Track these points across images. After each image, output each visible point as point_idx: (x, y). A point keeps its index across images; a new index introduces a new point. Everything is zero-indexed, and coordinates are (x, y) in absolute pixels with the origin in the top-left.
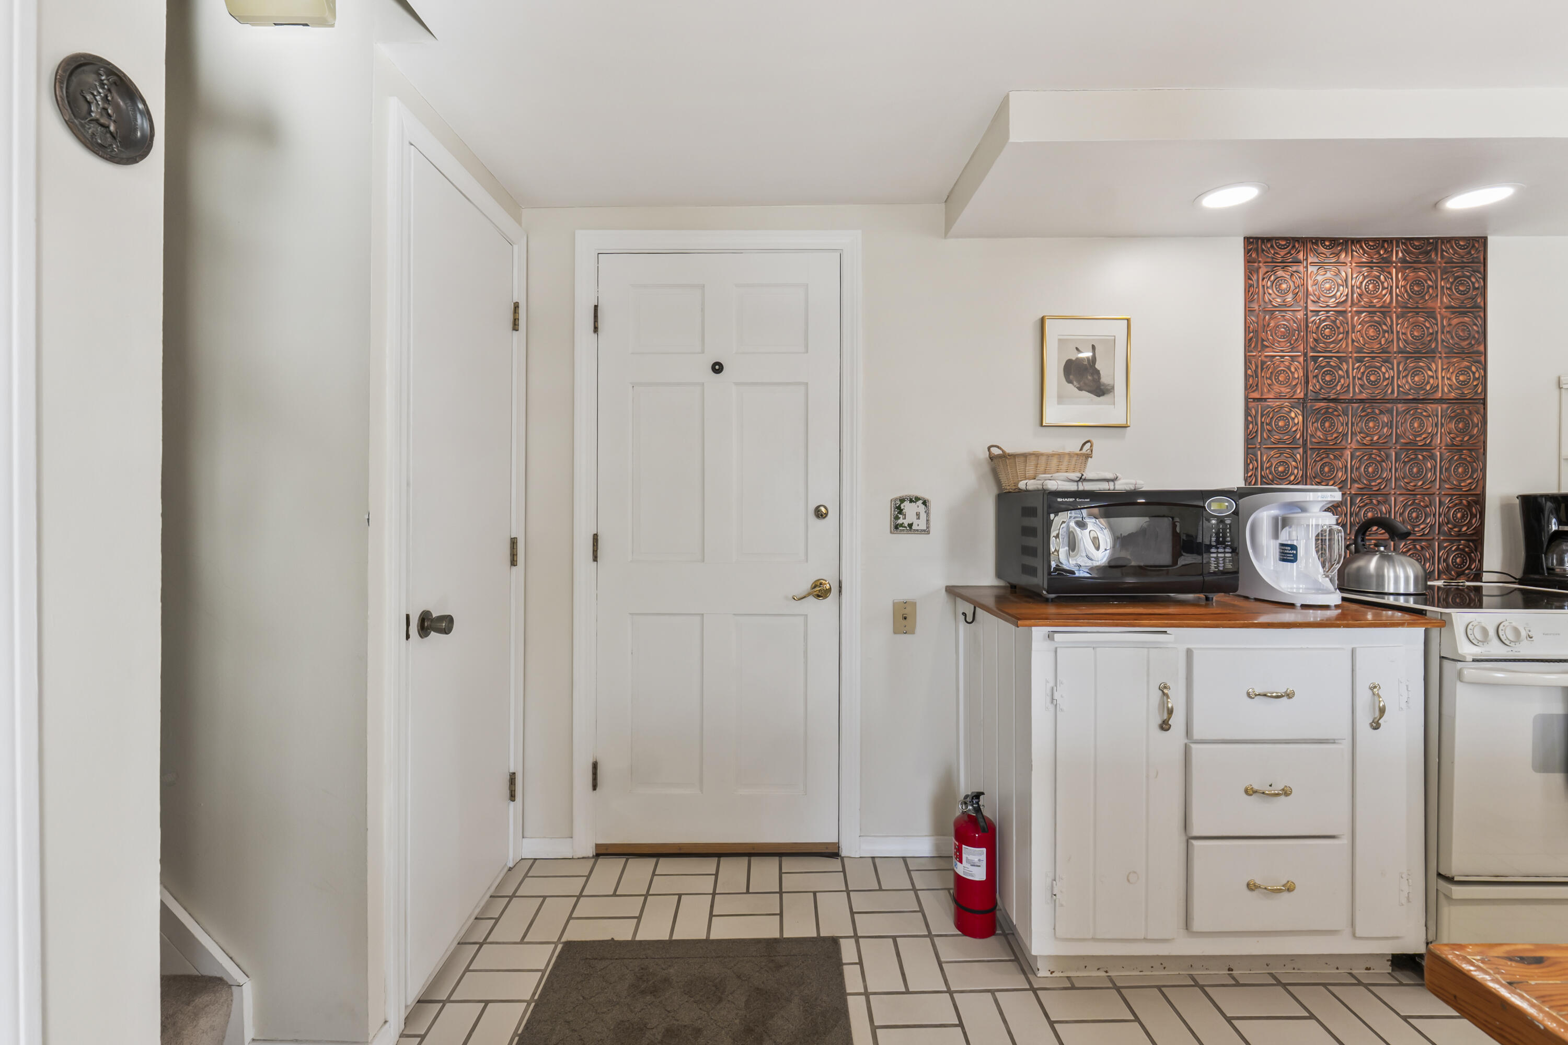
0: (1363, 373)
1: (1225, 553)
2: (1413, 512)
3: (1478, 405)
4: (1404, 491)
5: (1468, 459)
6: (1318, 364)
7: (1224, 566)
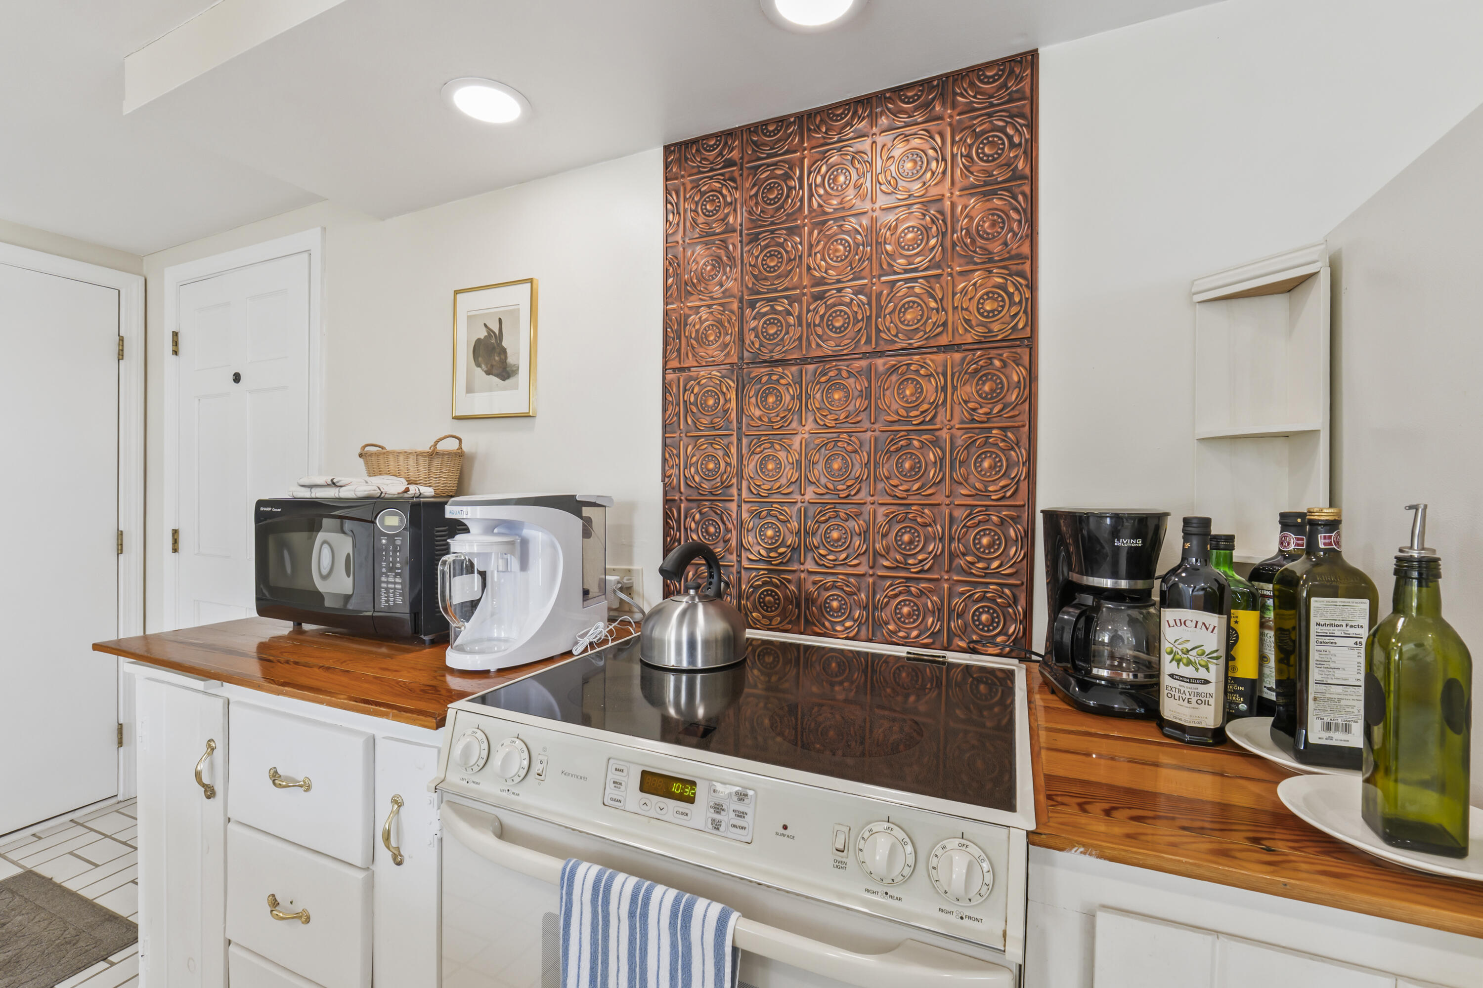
0: (822, 317)
1: (395, 583)
2: (905, 533)
3: (1019, 350)
4: (889, 500)
5: (1001, 445)
6: (756, 310)
7: (394, 601)
